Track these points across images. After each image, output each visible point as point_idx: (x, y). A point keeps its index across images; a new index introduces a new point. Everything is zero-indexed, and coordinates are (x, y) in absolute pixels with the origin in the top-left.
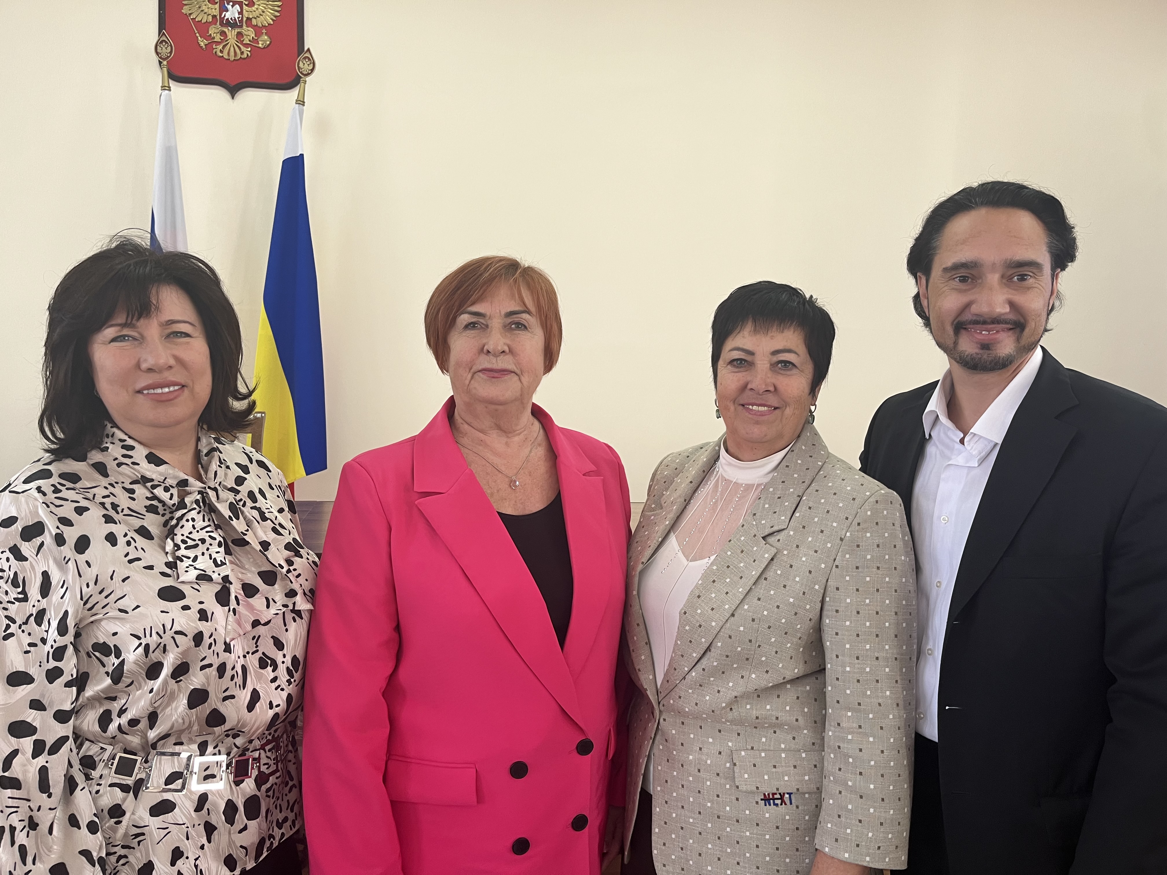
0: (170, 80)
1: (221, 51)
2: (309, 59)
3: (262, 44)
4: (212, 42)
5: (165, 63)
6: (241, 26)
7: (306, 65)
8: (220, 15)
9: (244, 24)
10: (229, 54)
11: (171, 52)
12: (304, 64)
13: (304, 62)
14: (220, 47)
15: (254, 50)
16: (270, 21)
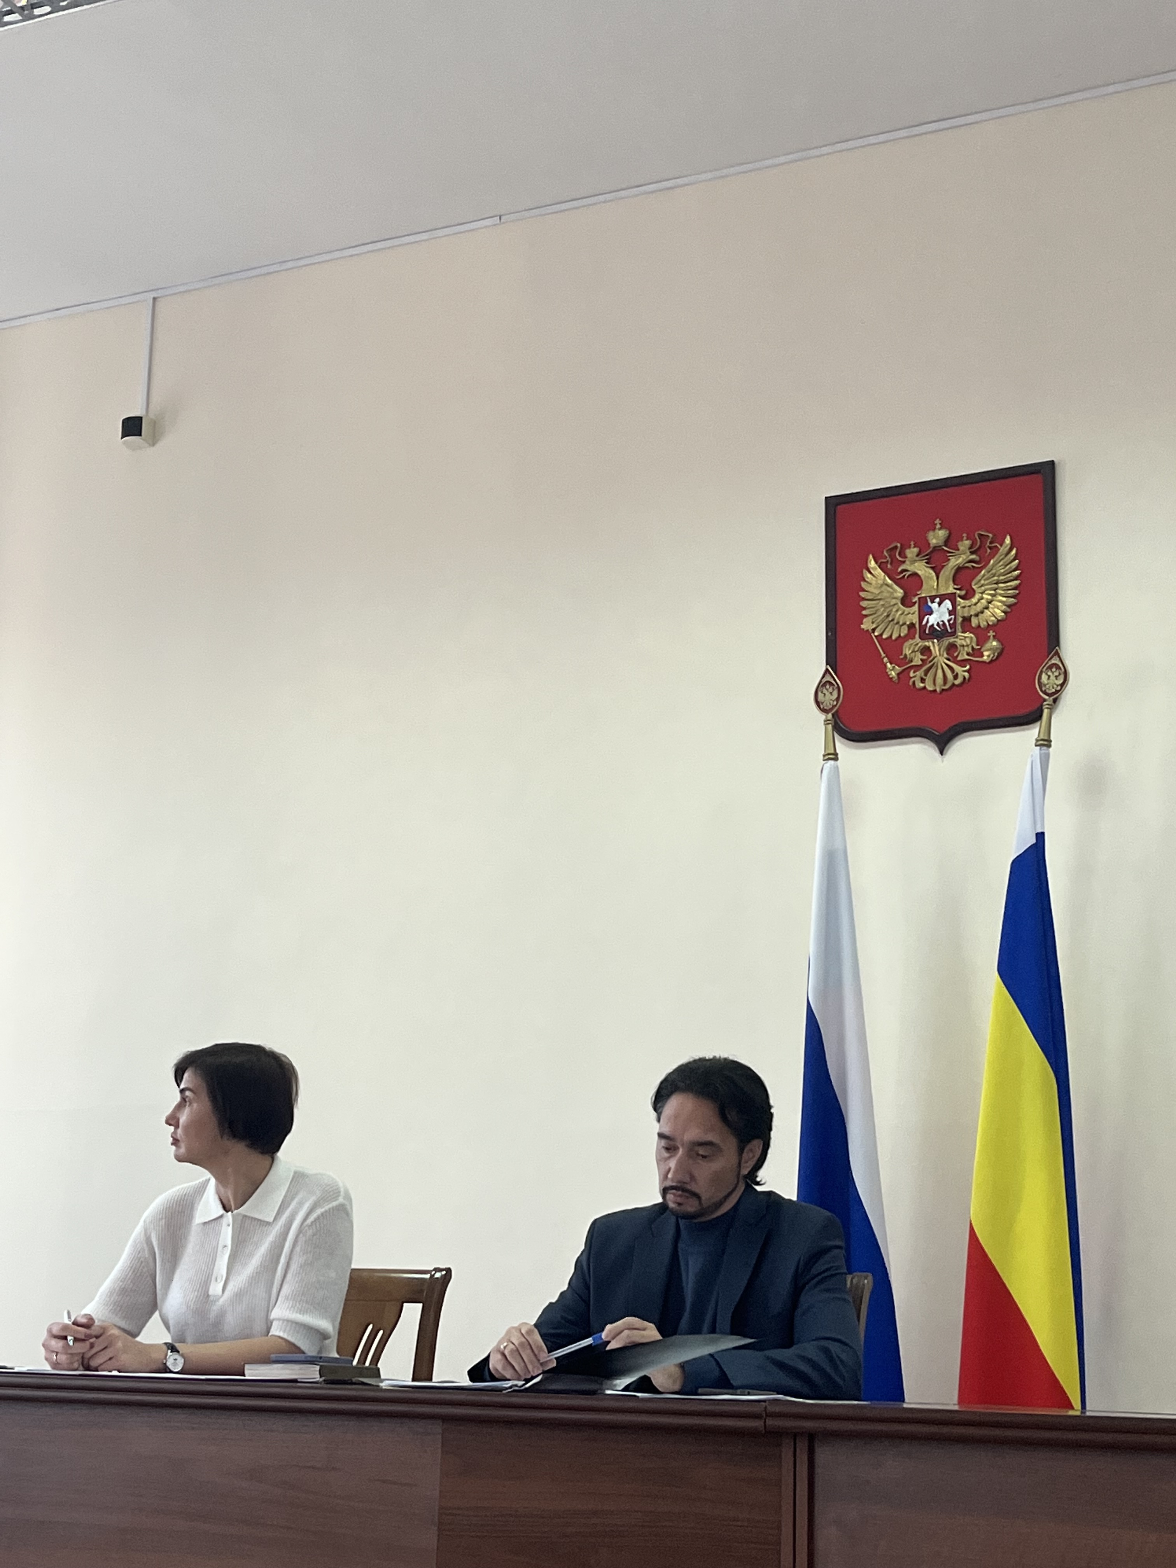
0: (837, 740)
1: (923, 680)
2: (1058, 667)
3: (988, 656)
4: (907, 668)
5: (830, 716)
6: (953, 634)
7: (1052, 677)
8: (921, 620)
9: (959, 627)
10: (934, 684)
11: (838, 699)
12: (1049, 676)
13: (1050, 673)
14: (920, 673)
15: (975, 666)
16: (1000, 614)
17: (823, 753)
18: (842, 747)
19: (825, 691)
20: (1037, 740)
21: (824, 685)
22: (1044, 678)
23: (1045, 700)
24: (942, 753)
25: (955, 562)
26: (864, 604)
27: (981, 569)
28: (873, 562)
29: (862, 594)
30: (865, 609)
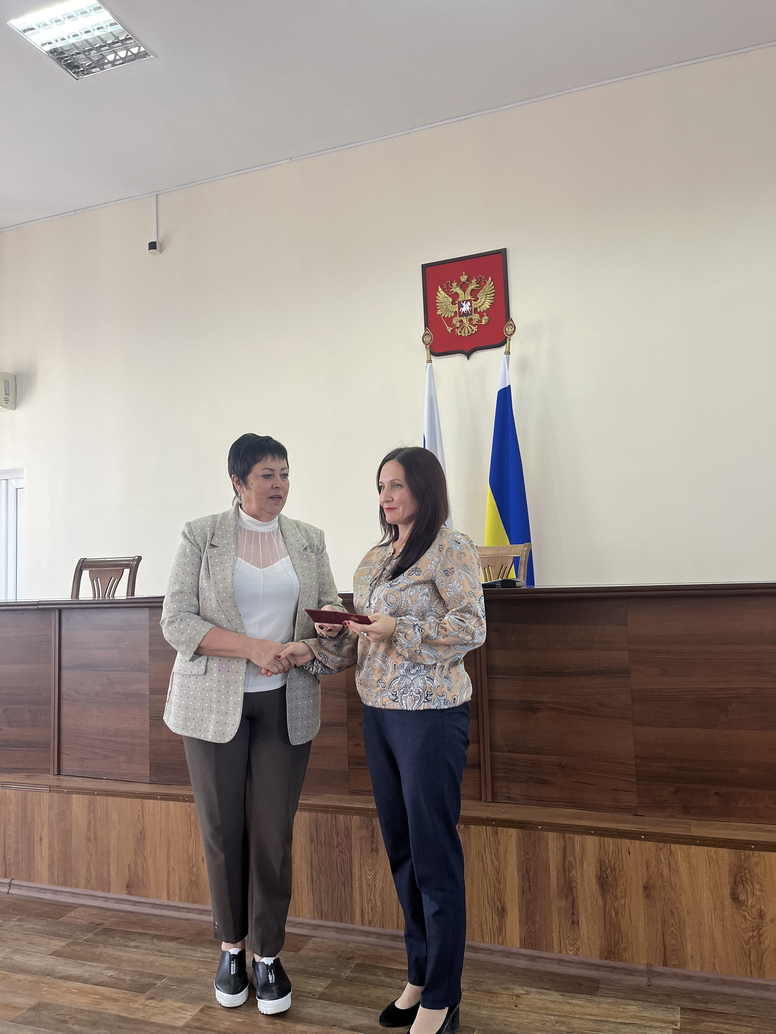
0: (431, 356)
1: (460, 332)
2: (512, 325)
3: (484, 322)
4: (454, 328)
5: (428, 346)
6: (471, 314)
7: (510, 329)
8: (459, 310)
9: (473, 312)
10: (465, 334)
11: (431, 340)
12: (509, 328)
13: (509, 327)
14: (459, 330)
15: (480, 327)
16: (488, 307)
17: (426, 361)
18: (433, 358)
19: (426, 337)
20: (505, 352)
21: (426, 335)
22: (507, 329)
23: (507, 337)
24: (468, 359)
25: (471, 287)
26: (438, 305)
27: (480, 290)
28: (440, 289)
29: (436, 301)
30: (438, 306)
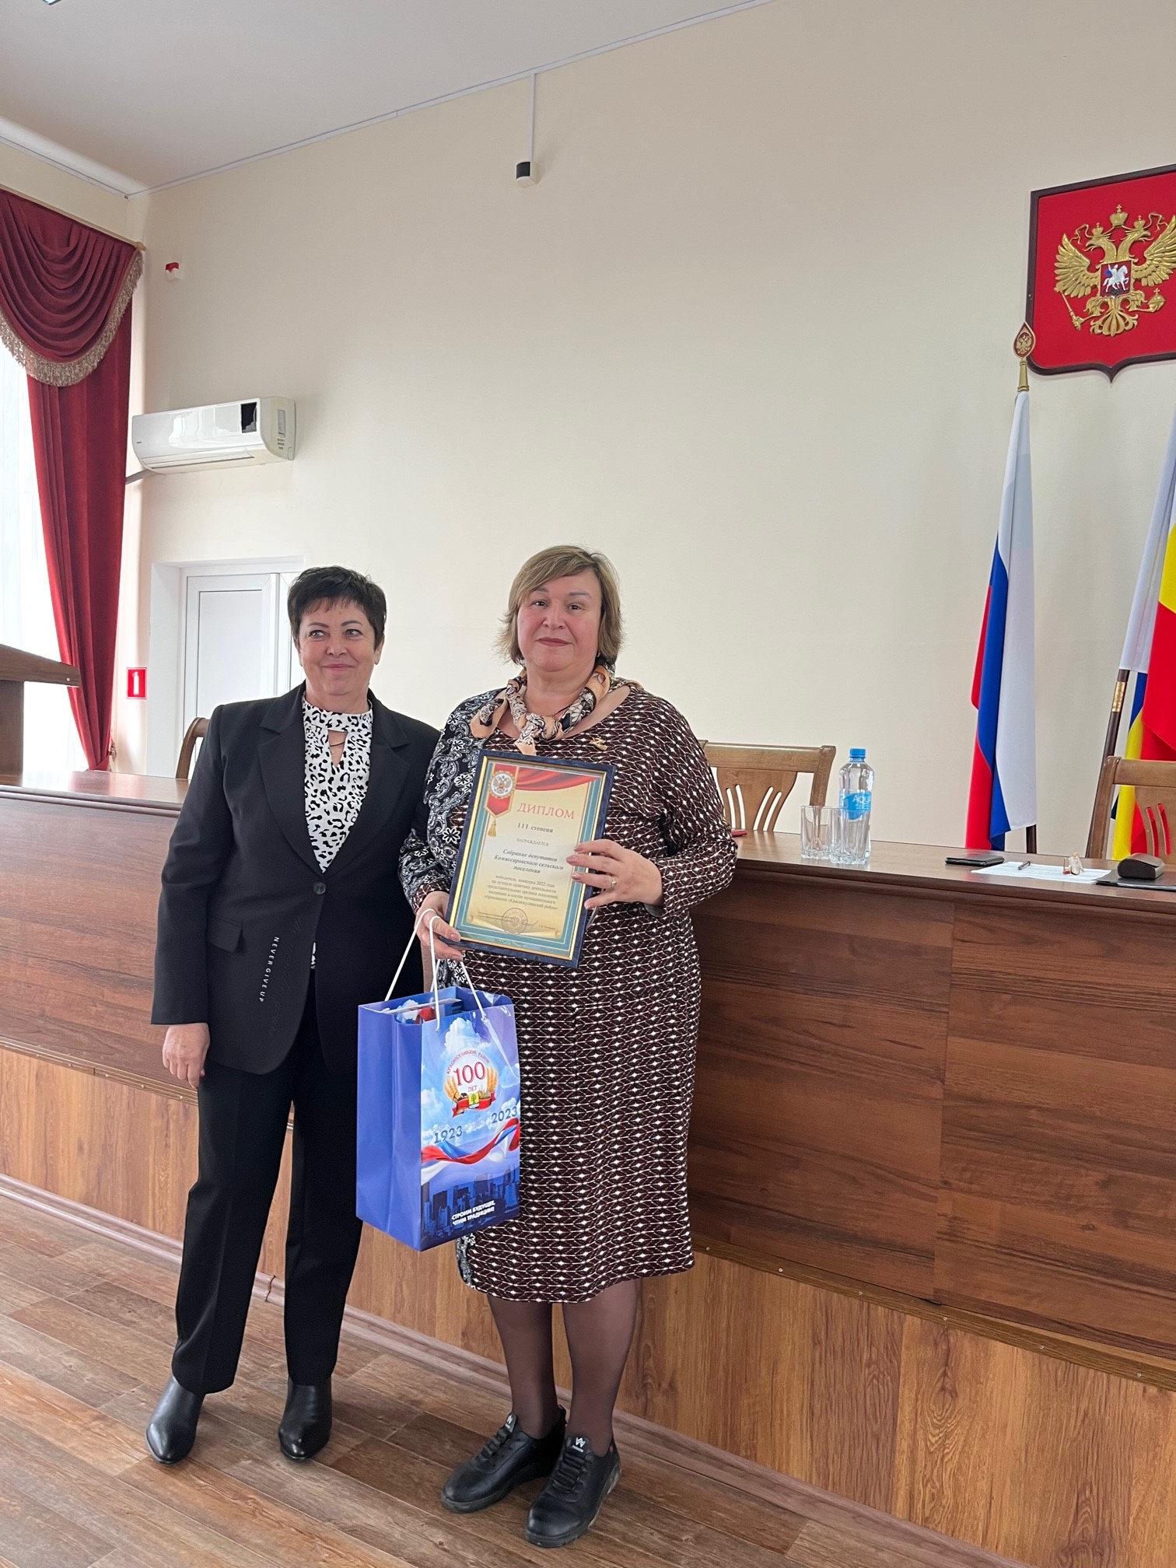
0: (1030, 374)
1: (1100, 328)
3: (1154, 308)
4: (1089, 318)
5: (1025, 359)
6: (1127, 291)
8: (1102, 282)
9: (1132, 287)
10: (1109, 329)
11: (1031, 346)
14: (1099, 322)
15: (1144, 316)
16: (1166, 277)
17: (1018, 386)
19: (1022, 341)
21: (1022, 336)
24: (1111, 380)
25: (1132, 237)
26: (1057, 272)
27: (1151, 242)
28: (1066, 240)
29: (1056, 264)
30: (1057, 275)
